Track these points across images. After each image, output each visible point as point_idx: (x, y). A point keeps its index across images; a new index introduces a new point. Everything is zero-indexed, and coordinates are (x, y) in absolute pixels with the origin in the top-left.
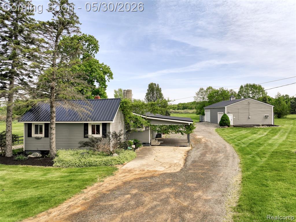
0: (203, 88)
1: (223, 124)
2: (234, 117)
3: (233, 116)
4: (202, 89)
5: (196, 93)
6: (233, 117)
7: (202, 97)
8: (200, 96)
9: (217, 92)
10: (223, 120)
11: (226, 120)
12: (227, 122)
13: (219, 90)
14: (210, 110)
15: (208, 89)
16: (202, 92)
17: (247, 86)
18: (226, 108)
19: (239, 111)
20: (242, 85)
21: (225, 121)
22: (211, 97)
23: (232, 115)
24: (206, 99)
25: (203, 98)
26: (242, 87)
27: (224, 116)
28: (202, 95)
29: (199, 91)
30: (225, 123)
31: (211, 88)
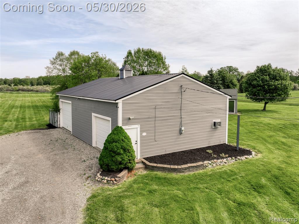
0: (64, 52)
1: (114, 167)
2: (144, 134)
3: (142, 132)
4: (60, 54)
5: (51, 61)
6: (141, 134)
7: (60, 68)
8: (58, 67)
9: (87, 60)
10: (114, 152)
11: (125, 150)
12: (126, 158)
13: (90, 56)
14: (70, 102)
15: (72, 55)
16: (61, 60)
17: (139, 51)
18: (120, 105)
19: (158, 114)
20: (130, 50)
21: (119, 154)
22: (76, 68)
23: (138, 126)
24: (69, 72)
25: (64, 70)
26: (130, 53)
27: (116, 137)
28: (61, 65)
29: (56, 58)
30: (121, 163)
31: (78, 53)
